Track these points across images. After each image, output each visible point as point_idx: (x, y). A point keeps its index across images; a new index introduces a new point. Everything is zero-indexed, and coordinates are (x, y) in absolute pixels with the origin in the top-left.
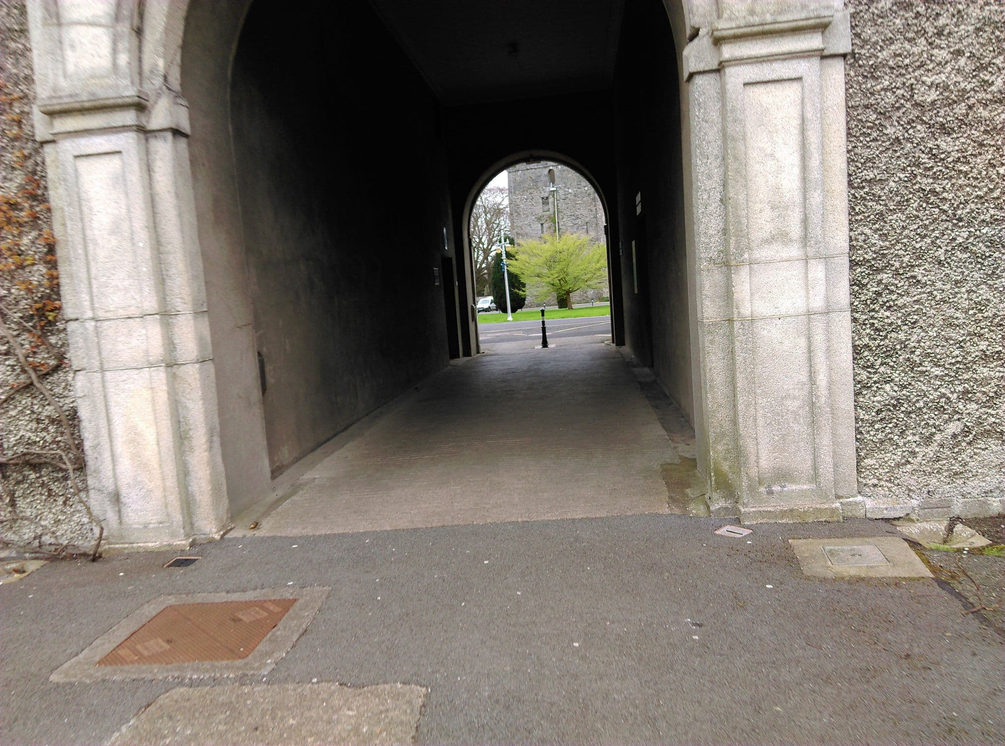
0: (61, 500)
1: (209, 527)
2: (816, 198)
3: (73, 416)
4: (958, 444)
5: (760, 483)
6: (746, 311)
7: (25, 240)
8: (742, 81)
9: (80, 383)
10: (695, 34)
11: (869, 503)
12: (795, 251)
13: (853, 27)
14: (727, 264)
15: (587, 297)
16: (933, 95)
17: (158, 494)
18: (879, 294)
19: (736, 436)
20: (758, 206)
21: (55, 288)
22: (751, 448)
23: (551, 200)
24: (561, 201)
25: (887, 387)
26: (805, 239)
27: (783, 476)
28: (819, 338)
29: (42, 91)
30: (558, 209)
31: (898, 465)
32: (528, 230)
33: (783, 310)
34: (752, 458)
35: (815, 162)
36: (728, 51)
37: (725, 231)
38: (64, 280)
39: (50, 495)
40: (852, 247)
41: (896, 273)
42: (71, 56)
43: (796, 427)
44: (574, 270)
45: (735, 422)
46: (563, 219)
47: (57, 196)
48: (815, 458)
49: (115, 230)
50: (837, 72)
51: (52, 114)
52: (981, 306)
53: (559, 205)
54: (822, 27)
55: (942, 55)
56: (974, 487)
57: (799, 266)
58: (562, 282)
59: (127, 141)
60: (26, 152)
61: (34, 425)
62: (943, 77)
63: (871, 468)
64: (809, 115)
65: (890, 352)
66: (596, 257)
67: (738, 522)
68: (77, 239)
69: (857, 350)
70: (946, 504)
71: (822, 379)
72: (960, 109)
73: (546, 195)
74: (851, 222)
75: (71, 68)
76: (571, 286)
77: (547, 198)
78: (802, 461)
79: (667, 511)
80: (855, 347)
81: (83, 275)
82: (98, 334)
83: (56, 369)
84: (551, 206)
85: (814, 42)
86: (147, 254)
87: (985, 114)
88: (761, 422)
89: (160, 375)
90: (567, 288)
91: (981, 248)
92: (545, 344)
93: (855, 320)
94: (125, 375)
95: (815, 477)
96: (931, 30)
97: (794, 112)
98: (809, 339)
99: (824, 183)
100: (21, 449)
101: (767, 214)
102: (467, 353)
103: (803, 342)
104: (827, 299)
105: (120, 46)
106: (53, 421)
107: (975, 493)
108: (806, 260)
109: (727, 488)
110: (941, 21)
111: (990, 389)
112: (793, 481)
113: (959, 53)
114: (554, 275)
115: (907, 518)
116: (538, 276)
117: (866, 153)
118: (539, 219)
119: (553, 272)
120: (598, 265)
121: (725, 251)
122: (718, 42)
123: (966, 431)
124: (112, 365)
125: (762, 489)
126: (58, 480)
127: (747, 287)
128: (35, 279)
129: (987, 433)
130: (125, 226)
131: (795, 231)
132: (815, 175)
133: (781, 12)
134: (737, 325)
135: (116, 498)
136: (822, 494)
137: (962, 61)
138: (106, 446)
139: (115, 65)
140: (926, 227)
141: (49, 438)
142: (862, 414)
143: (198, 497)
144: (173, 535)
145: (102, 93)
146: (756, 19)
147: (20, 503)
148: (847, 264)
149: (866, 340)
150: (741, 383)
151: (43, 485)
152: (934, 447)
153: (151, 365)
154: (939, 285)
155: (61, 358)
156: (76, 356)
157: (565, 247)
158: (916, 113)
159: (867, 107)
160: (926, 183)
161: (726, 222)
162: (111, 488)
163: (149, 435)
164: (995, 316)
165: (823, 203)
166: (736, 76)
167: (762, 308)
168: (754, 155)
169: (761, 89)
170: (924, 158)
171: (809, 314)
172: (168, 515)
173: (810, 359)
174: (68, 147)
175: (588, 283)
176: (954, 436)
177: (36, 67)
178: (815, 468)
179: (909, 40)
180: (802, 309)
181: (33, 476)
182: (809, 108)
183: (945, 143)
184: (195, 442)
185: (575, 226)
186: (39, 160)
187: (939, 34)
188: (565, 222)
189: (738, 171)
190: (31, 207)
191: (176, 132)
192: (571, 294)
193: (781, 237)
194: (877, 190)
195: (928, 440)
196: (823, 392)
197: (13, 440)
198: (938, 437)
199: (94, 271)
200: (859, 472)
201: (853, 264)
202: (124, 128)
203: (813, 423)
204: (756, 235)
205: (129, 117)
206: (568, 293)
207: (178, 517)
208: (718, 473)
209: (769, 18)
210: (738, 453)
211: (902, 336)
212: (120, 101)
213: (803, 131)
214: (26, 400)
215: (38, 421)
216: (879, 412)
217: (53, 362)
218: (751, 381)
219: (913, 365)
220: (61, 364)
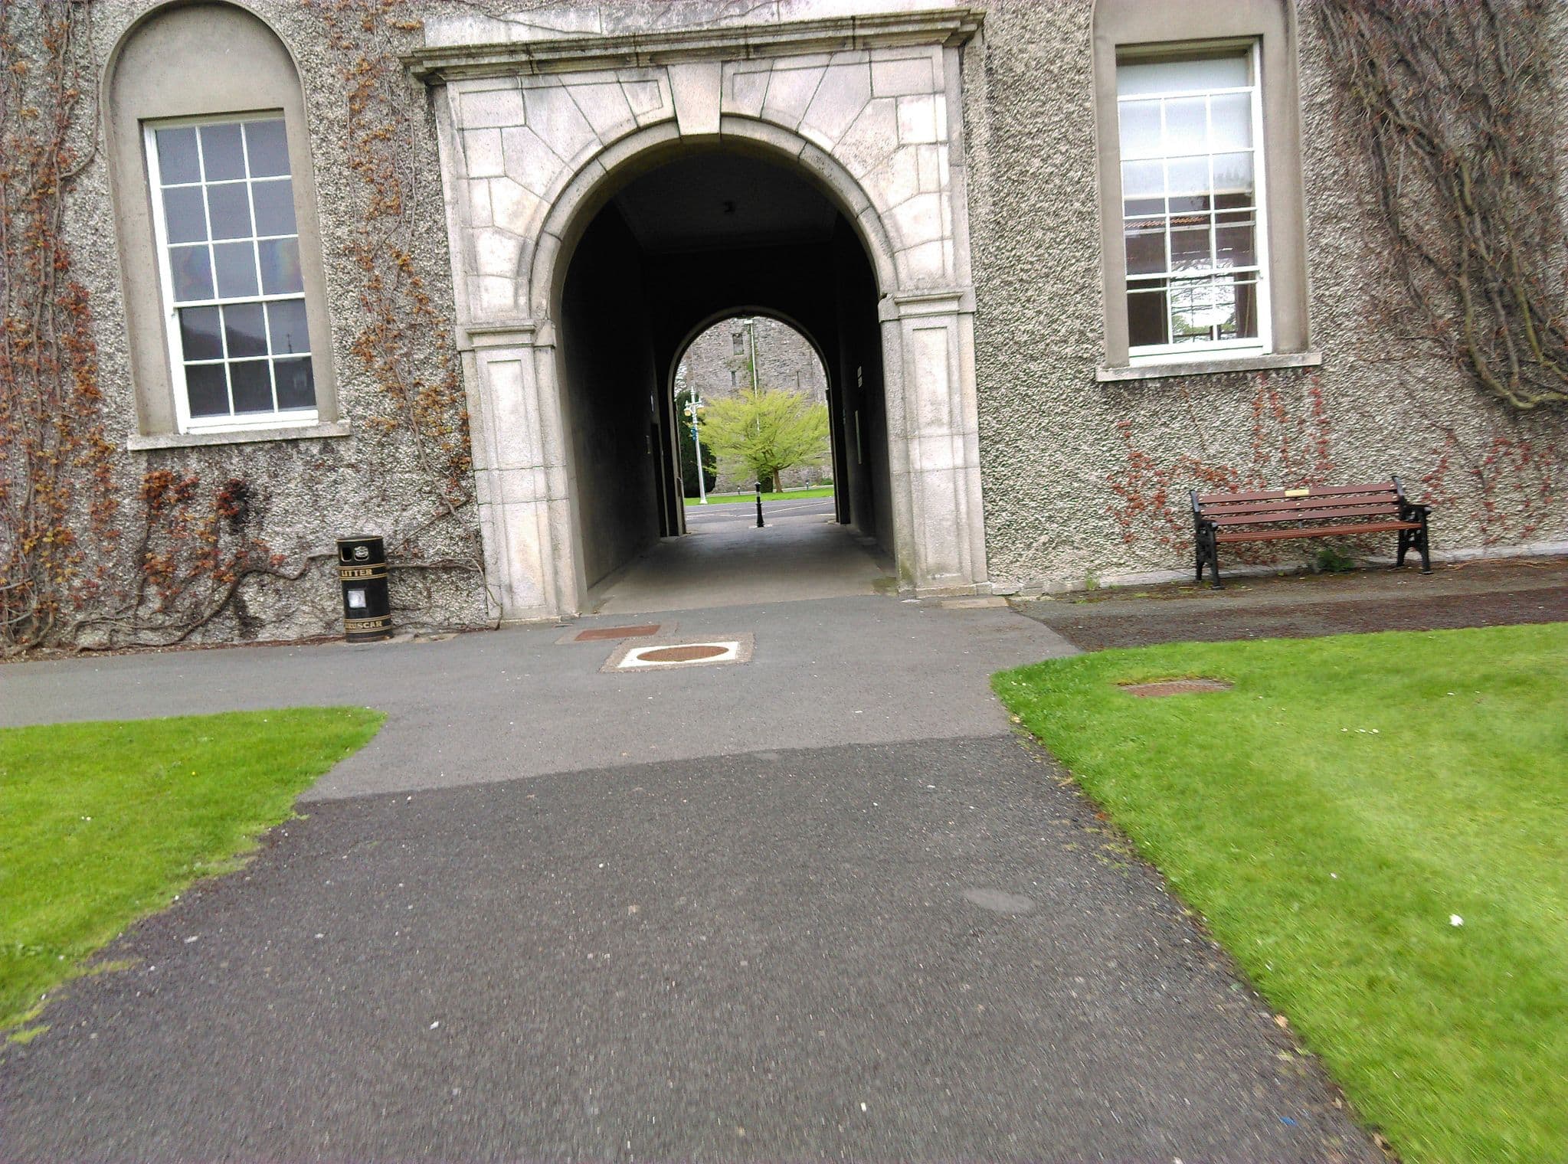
0: (465, 593)
1: (571, 610)
2: (956, 399)
3: (478, 534)
4: (1046, 549)
5: (928, 572)
6: (917, 466)
7: (446, 416)
8: (911, 327)
9: (484, 512)
10: (885, 296)
11: (994, 586)
12: (945, 430)
13: (977, 296)
14: (906, 437)
15: (799, 478)
16: (1025, 337)
17: (539, 586)
18: (997, 457)
19: (914, 544)
20: (923, 403)
21: (468, 450)
22: (922, 550)
23: (745, 338)
24: (761, 339)
25: (1004, 514)
26: (951, 423)
27: (942, 568)
28: (961, 483)
29: (461, 317)
30: (756, 351)
31: (1012, 562)
32: (713, 380)
33: (939, 467)
34: (923, 558)
35: (955, 377)
36: (904, 310)
37: (905, 418)
38: (474, 444)
39: (457, 590)
40: (980, 428)
41: (1007, 445)
42: (485, 297)
43: (949, 538)
44: (783, 440)
45: (913, 536)
46: (763, 364)
47: (469, 387)
48: (960, 555)
49: (514, 411)
50: (968, 323)
51: (472, 335)
52: (1057, 464)
53: (758, 345)
54: (958, 298)
55: (1030, 313)
56: (1057, 575)
57: (948, 439)
58: (768, 456)
59: (525, 354)
60: (448, 357)
61: (447, 542)
62: (1031, 326)
63: (996, 564)
64: (951, 349)
65: (1005, 493)
66: (813, 423)
67: (915, 598)
68: (489, 417)
69: (985, 492)
70: (1040, 586)
71: (963, 508)
72: (1042, 346)
73: (739, 330)
74: (979, 413)
75: (485, 305)
76: (780, 461)
77: (740, 335)
78: (952, 560)
79: (872, 593)
80: (984, 489)
81: (492, 439)
82: (500, 479)
83: (465, 504)
84: (745, 346)
85: (953, 306)
86: (537, 427)
87: (1056, 349)
88: (928, 535)
89: (543, 507)
90: (774, 463)
91: (1056, 429)
92: (760, 523)
93: (983, 473)
94: (518, 506)
95: (960, 569)
96: (1024, 299)
97: (943, 346)
98: (955, 483)
99: (961, 390)
100: (437, 559)
101: (929, 408)
102: (674, 532)
103: (951, 485)
104: (965, 460)
105: (520, 292)
106: (462, 539)
107: (1058, 579)
108: (952, 435)
109: (910, 579)
110: (1029, 293)
111: (1065, 514)
112: (947, 571)
113: (1039, 312)
114: (757, 448)
115: (1017, 594)
116: (735, 447)
117: (988, 371)
118: (729, 365)
119: (755, 442)
120: (817, 433)
121: (905, 430)
122: (898, 304)
123: (1051, 541)
124: (509, 500)
125: (929, 577)
126: (463, 579)
127: (917, 451)
128: (452, 443)
129: (1064, 542)
130: (522, 409)
131: (946, 418)
132: (956, 385)
133: (933, 288)
134: (912, 475)
135: (510, 589)
136: (964, 578)
137: (1042, 317)
138: (504, 554)
139: (516, 302)
140: (1024, 416)
141: (458, 551)
142: (989, 531)
143: (563, 589)
144: (549, 613)
145: (510, 323)
146: (919, 293)
147: (435, 596)
148: (977, 439)
149: (990, 485)
150: (916, 510)
151: (452, 583)
152: (1032, 551)
153: (536, 500)
154: (1032, 451)
155: (469, 496)
156: (482, 493)
157: (771, 408)
158: (1016, 347)
159: (987, 343)
160: (1022, 389)
161: (905, 411)
162: (507, 582)
163: (534, 547)
164: (1066, 470)
165: (961, 401)
166: (909, 325)
167: (927, 465)
168: (920, 372)
169: (923, 333)
170: (1021, 375)
171: (955, 468)
172: (545, 600)
173: (956, 496)
174: (483, 356)
175: (803, 457)
176: (1044, 544)
177: (456, 301)
178: (960, 563)
179: (1012, 304)
180: (951, 466)
181: (445, 576)
182: (951, 344)
183: (1033, 366)
184: (562, 553)
185: (782, 376)
186: (457, 362)
187: (1028, 301)
188: (767, 370)
189: (910, 382)
190: (451, 394)
191: (553, 347)
192: (780, 472)
193: (936, 422)
194: (994, 393)
195: (1029, 546)
196: (964, 516)
197: (432, 551)
198: (1034, 545)
199: (499, 438)
200: (988, 567)
201: (981, 439)
202: (523, 345)
203: (958, 535)
204: (923, 420)
205: (526, 339)
206: (776, 470)
207: (553, 601)
208: (904, 568)
209: (926, 292)
210: (915, 555)
211: (1011, 483)
212: (522, 328)
213: (948, 359)
214: (442, 525)
215: (451, 538)
216: (999, 529)
217: (463, 499)
218: (922, 509)
219: (1019, 501)
220: (470, 499)
